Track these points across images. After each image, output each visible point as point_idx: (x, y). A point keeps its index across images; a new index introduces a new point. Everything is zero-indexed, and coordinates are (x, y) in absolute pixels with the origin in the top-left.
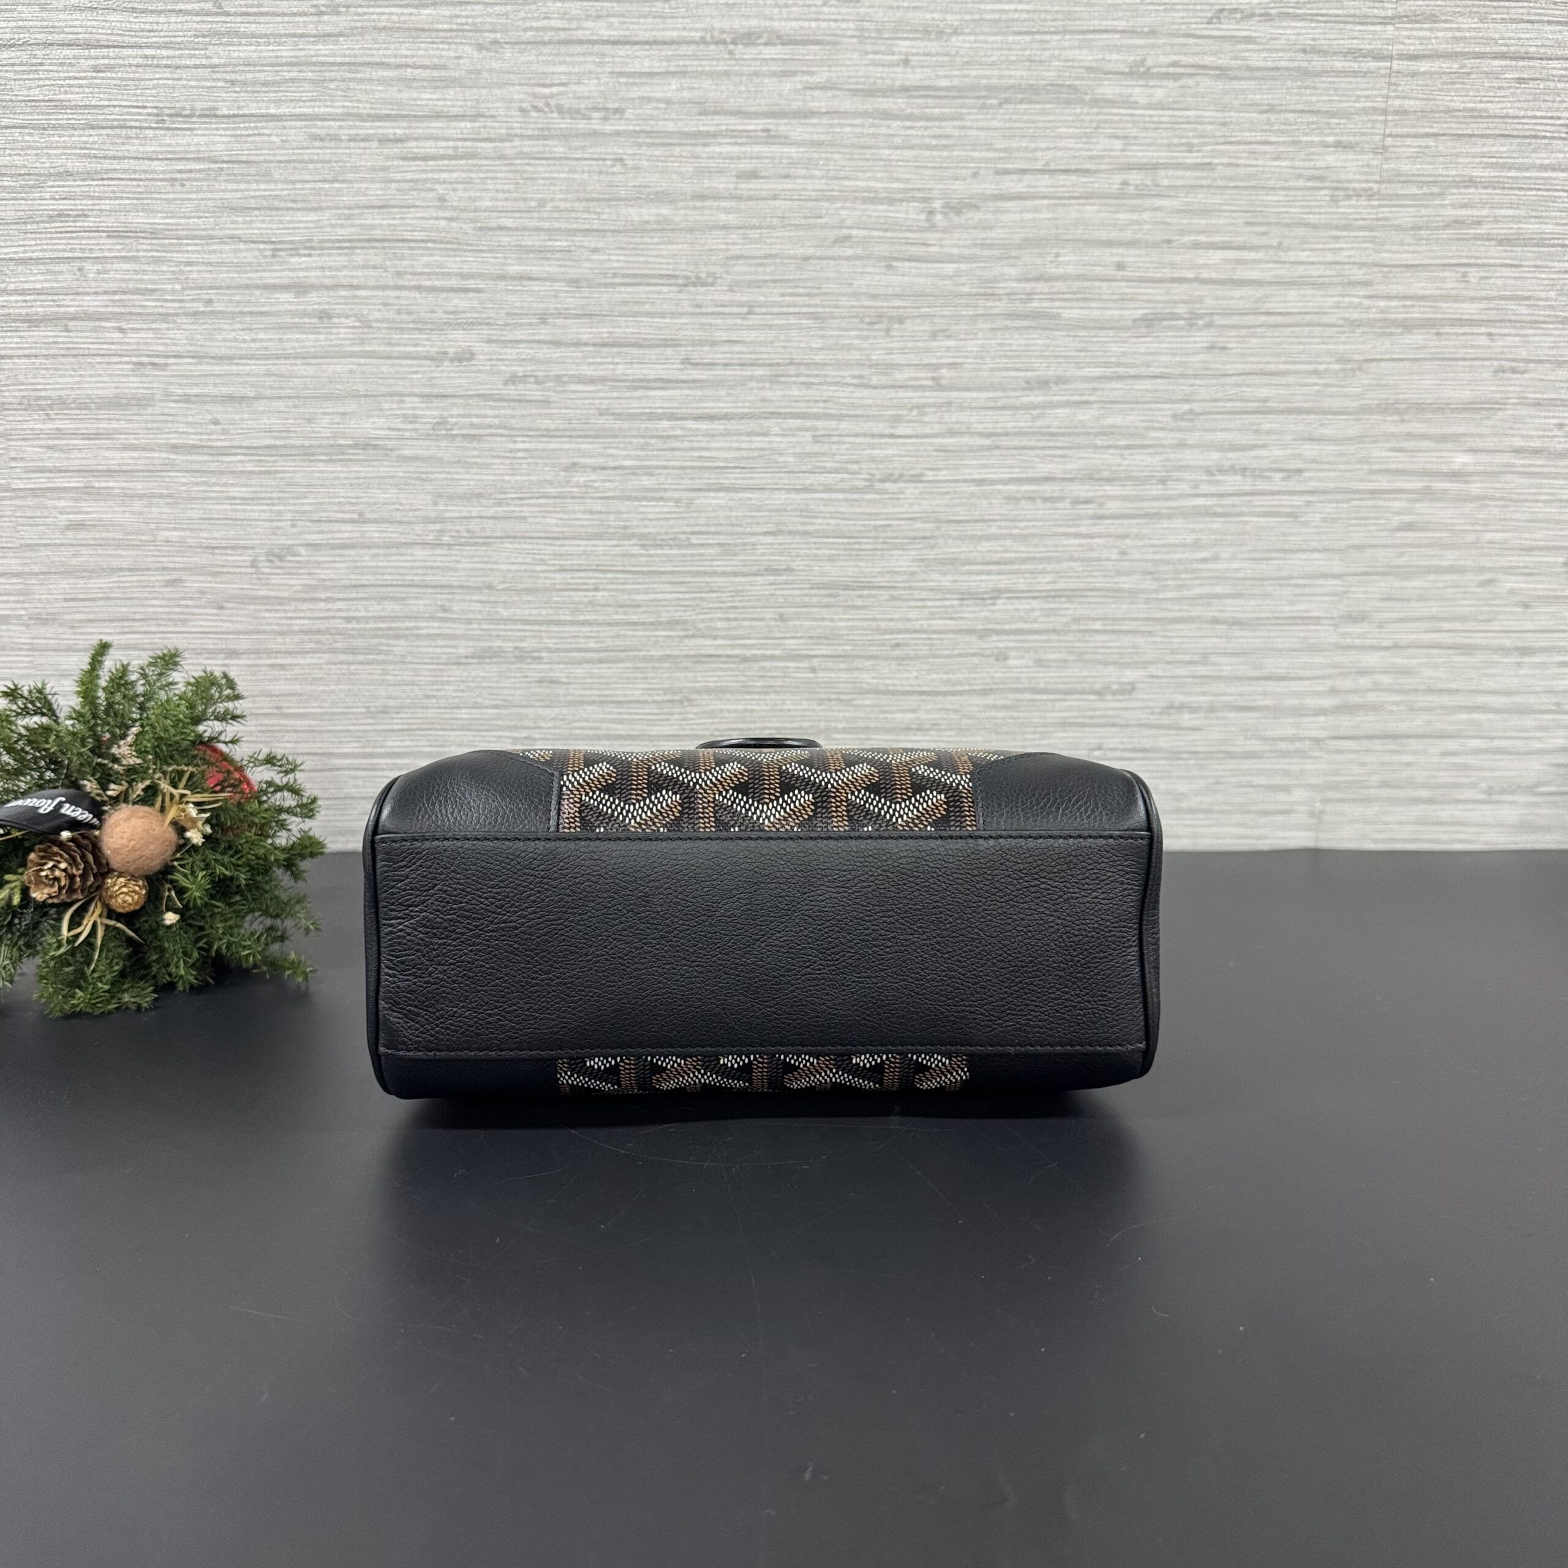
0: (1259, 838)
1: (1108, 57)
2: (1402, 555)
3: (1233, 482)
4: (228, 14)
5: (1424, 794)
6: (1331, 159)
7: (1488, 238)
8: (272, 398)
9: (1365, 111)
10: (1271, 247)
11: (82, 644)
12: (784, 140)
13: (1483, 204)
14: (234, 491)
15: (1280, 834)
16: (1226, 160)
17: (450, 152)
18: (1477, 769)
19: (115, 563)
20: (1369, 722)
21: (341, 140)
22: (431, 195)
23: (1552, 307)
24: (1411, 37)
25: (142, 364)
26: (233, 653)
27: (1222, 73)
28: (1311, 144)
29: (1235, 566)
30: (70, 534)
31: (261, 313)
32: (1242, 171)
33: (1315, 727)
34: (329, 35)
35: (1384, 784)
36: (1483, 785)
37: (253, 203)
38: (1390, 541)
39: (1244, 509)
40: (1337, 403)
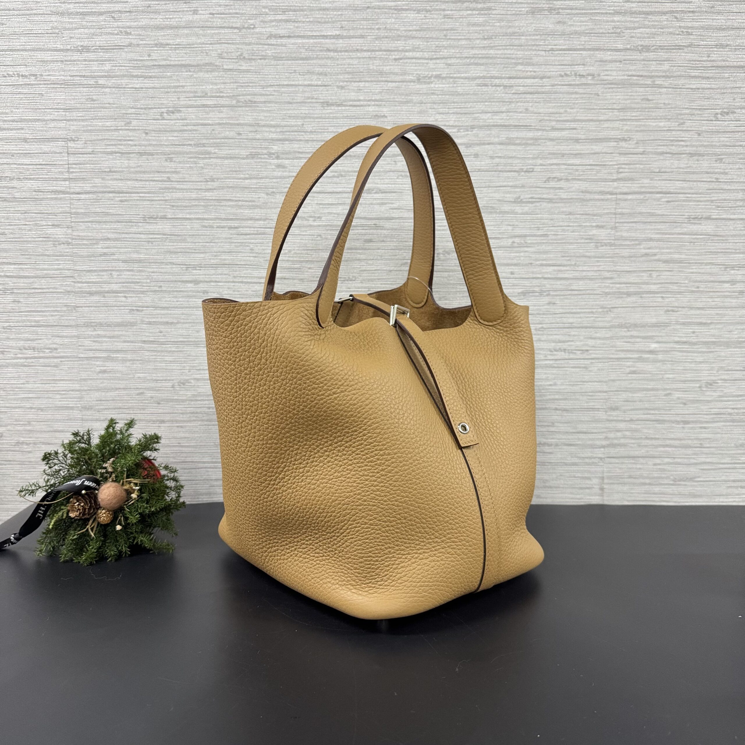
0: (580, 499)
1: (506, 195)
2: (631, 383)
3: (561, 355)
4: (172, 181)
5: (647, 481)
6: (595, 232)
7: (659, 260)
8: (184, 323)
9: (607, 214)
10: (572, 265)
11: (102, 418)
12: (382, 228)
13: (656, 248)
14: (167, 358)
15: (588, 497)
16: (553, 233)
17: (255, 232)
18: (669, 471)
19: (117, 386)
20: (622, 451)
21: (213, 227)
22: (248, 248)
23: (687, 287)
24: (624, 187)
25: (133, 310)
26: (163, 422)
27: (550, 201)
28: (585, 226)
29: (563, 387)
30: (100, 375)
31: (180, 291)
32: (559, 237)
33: (599, 453)
34: (210, 189)
35: (630, 477)
36: (672, 477)
37: (179, 250)
38: (626, 378)
39: (566, 365)
40: (601, 324)
